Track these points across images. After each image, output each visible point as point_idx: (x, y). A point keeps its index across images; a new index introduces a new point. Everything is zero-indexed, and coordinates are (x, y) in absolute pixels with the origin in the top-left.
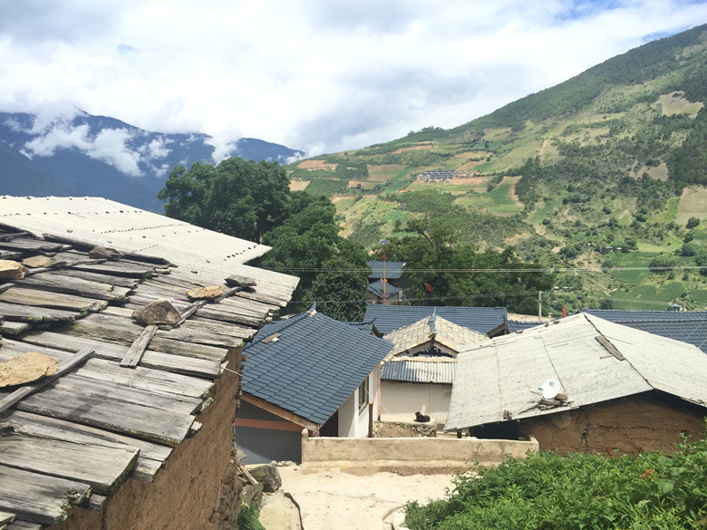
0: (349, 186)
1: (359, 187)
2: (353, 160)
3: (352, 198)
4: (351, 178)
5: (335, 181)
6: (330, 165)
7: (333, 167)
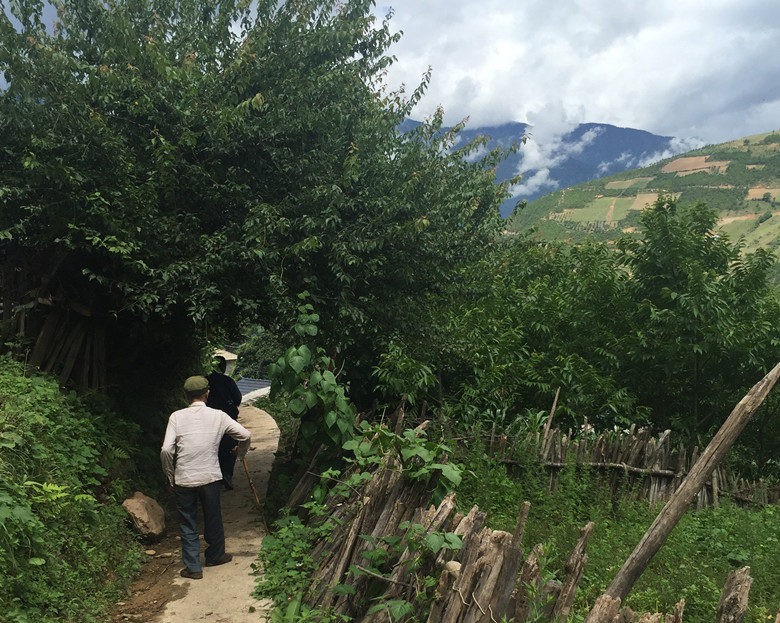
0: (749, 198)
1: (766, 198)
2: (758, 152)
3: (752, 218)
4: (753, 184)
5: (723, 191)
6: (717, 164)
7: (722, 166)
